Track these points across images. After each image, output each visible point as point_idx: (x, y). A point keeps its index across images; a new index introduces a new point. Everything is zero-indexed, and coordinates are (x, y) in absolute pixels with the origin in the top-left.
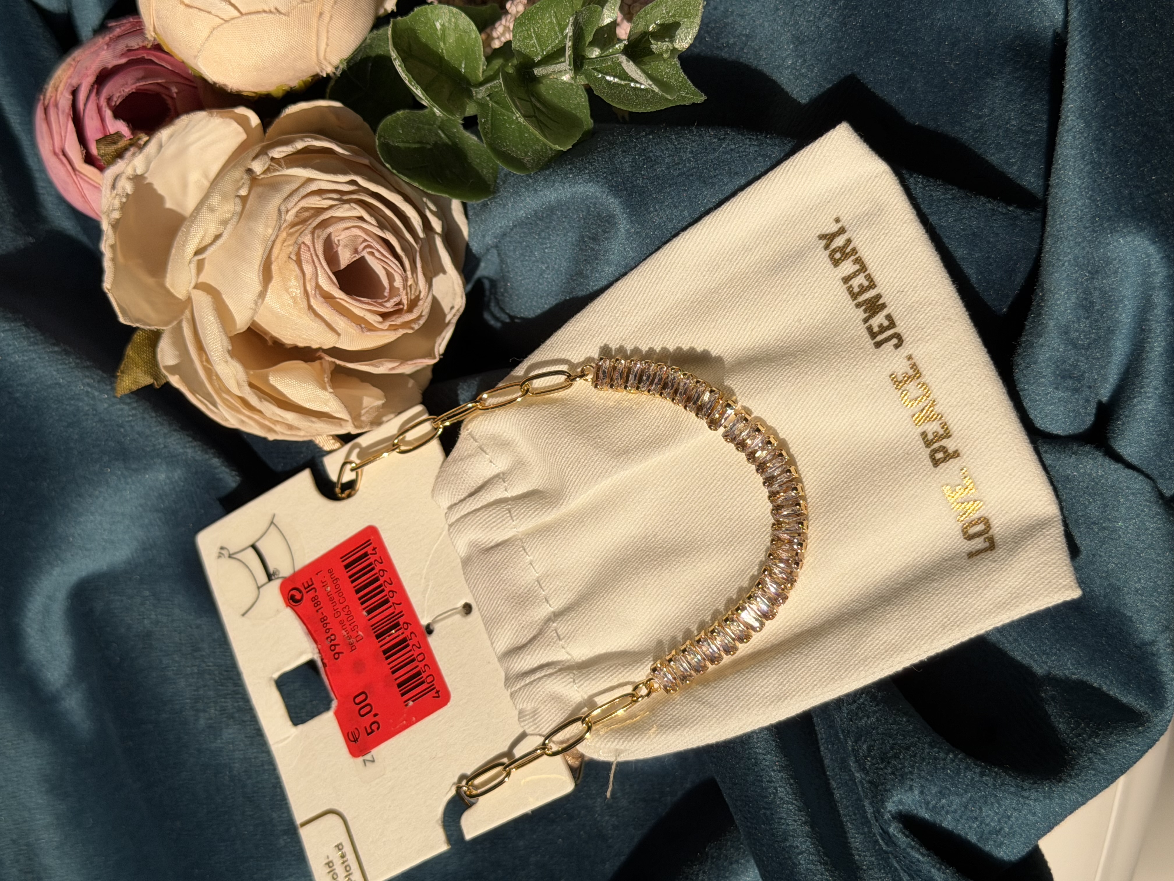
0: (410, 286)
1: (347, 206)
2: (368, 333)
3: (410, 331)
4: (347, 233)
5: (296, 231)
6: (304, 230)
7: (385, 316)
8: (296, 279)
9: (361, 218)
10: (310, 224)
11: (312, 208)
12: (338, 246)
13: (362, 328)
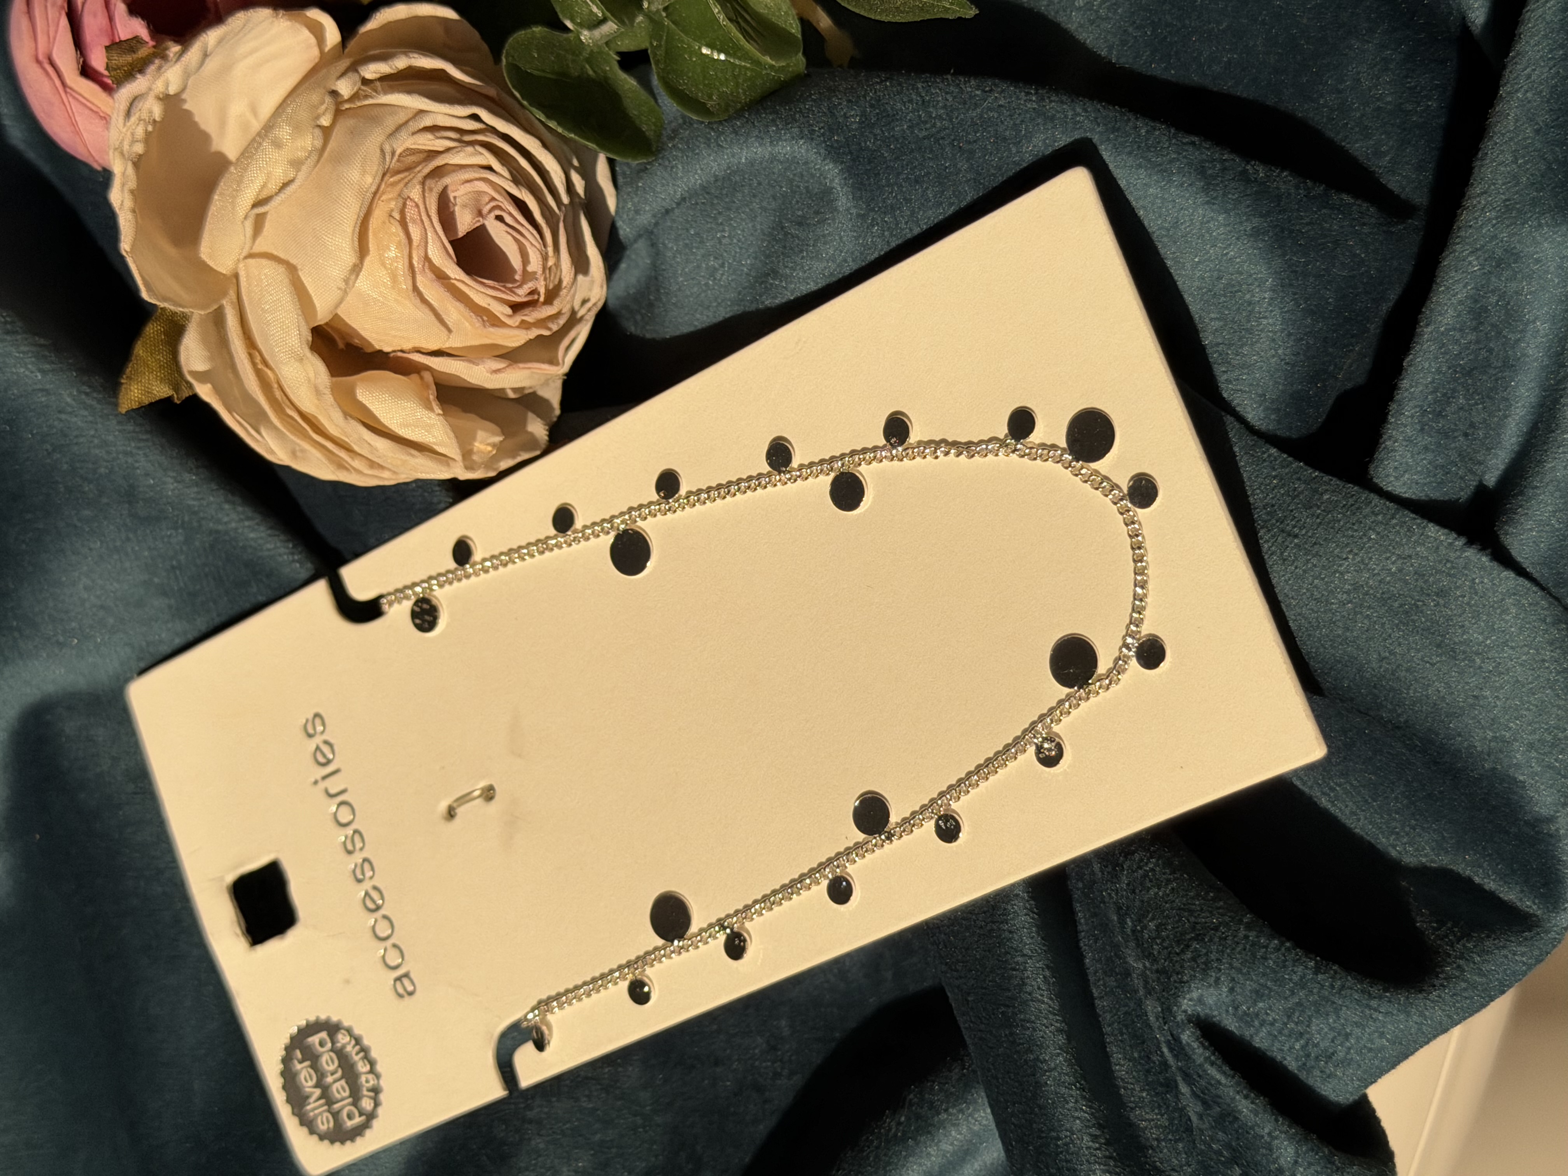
0: (550, 268)
1: (470, 149)
2: (492, 330)
3: (546, 333)
4: (468, 187)
5: (400, 181)
6: (411, 179)
7: (516, 307)
8: (399, 245)
9: (489, 168)
10: (419, 172)
11: (420, 151)
12: (455, 205)
13: (483, 321)
